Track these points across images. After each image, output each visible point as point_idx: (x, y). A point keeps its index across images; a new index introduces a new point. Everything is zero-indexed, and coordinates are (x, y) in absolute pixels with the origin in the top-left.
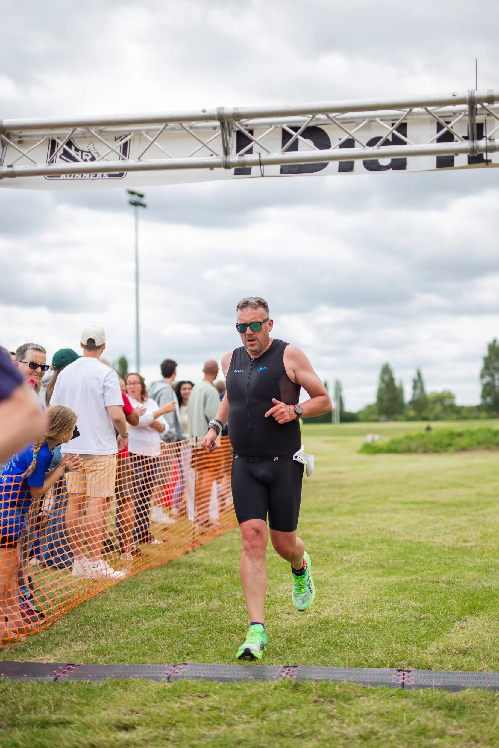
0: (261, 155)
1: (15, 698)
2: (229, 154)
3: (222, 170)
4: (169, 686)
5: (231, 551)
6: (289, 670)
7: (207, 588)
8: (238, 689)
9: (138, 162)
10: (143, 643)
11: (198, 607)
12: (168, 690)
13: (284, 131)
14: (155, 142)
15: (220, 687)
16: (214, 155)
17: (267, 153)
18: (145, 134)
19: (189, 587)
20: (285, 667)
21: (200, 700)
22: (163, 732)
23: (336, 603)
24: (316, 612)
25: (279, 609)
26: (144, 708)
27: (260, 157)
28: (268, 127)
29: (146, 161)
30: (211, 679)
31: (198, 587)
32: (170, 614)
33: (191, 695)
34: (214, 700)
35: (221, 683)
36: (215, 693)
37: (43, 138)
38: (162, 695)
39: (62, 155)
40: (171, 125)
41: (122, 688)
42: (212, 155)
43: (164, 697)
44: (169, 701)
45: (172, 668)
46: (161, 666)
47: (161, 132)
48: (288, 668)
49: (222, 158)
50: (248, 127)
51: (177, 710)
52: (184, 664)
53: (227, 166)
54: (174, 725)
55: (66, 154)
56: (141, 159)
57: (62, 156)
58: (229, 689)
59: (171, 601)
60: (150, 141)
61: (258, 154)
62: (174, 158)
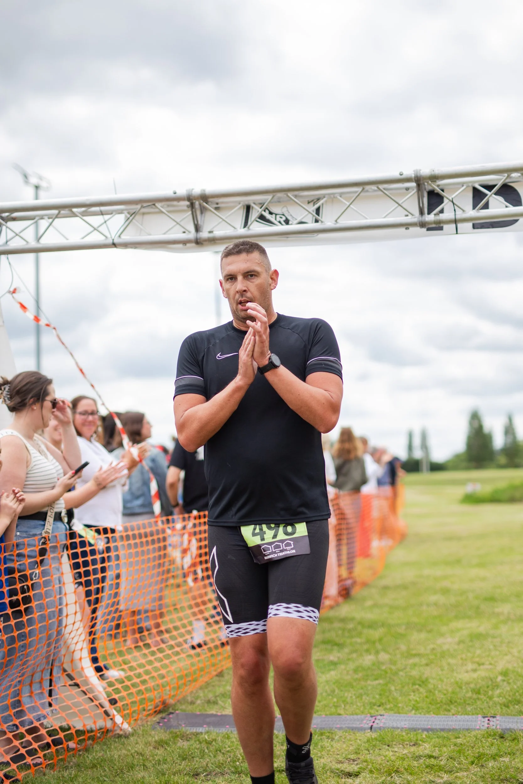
0: (457, 213)
1: (229, 747)
2: (424, 214)
3: (418, 229)
4: (374, 735)
5: (375, 605)
6: (489, 720)
7: (368, 641)
8: (445, 737)
9: (335, 224)
10: (329, 695)
11: (368, 660)
12: (376, 739)
13: (475, 190)
14: (351, 206)
15: (426, 735)
16: (409, 215)
17: (462, 211)
18: (339, 197)
19: (348, 641)
20: (484, 717)
21: (413, 749)
22: (389, 778)
23: (506, 655)
24: (491, 664)
25: (451, 661)
26: (359, 756)
27: (455, 215)
28: (460, 186)
29: (343, 223)
30: (415, 730)
31: (359, 640)
32: (343, 667)
33: (400, 744)
34: (426, 748)
35: (425, 733)
36: (424, 742)
37: (240, 204)
38: (372, 745)
40: (367, 187)
41: (328, 738)
42: (407, 216)
43: (375, 746)
44: (380, 749)
45: (370, 719)
46: (359, 717)
47: (358, 195)
48: (487, 719)
49: (418, 218)
50: (441, 187)
51: (393, 758)
52: (381, 715)
53: (422, 225)
54: (397, 771)
55: (261, 216)
56: (338, 221)
57: (257, 219)
58: (435, 738)
59: (339, 655)
60: (346, 204)
61: (454, 213)
62: (370, 219)
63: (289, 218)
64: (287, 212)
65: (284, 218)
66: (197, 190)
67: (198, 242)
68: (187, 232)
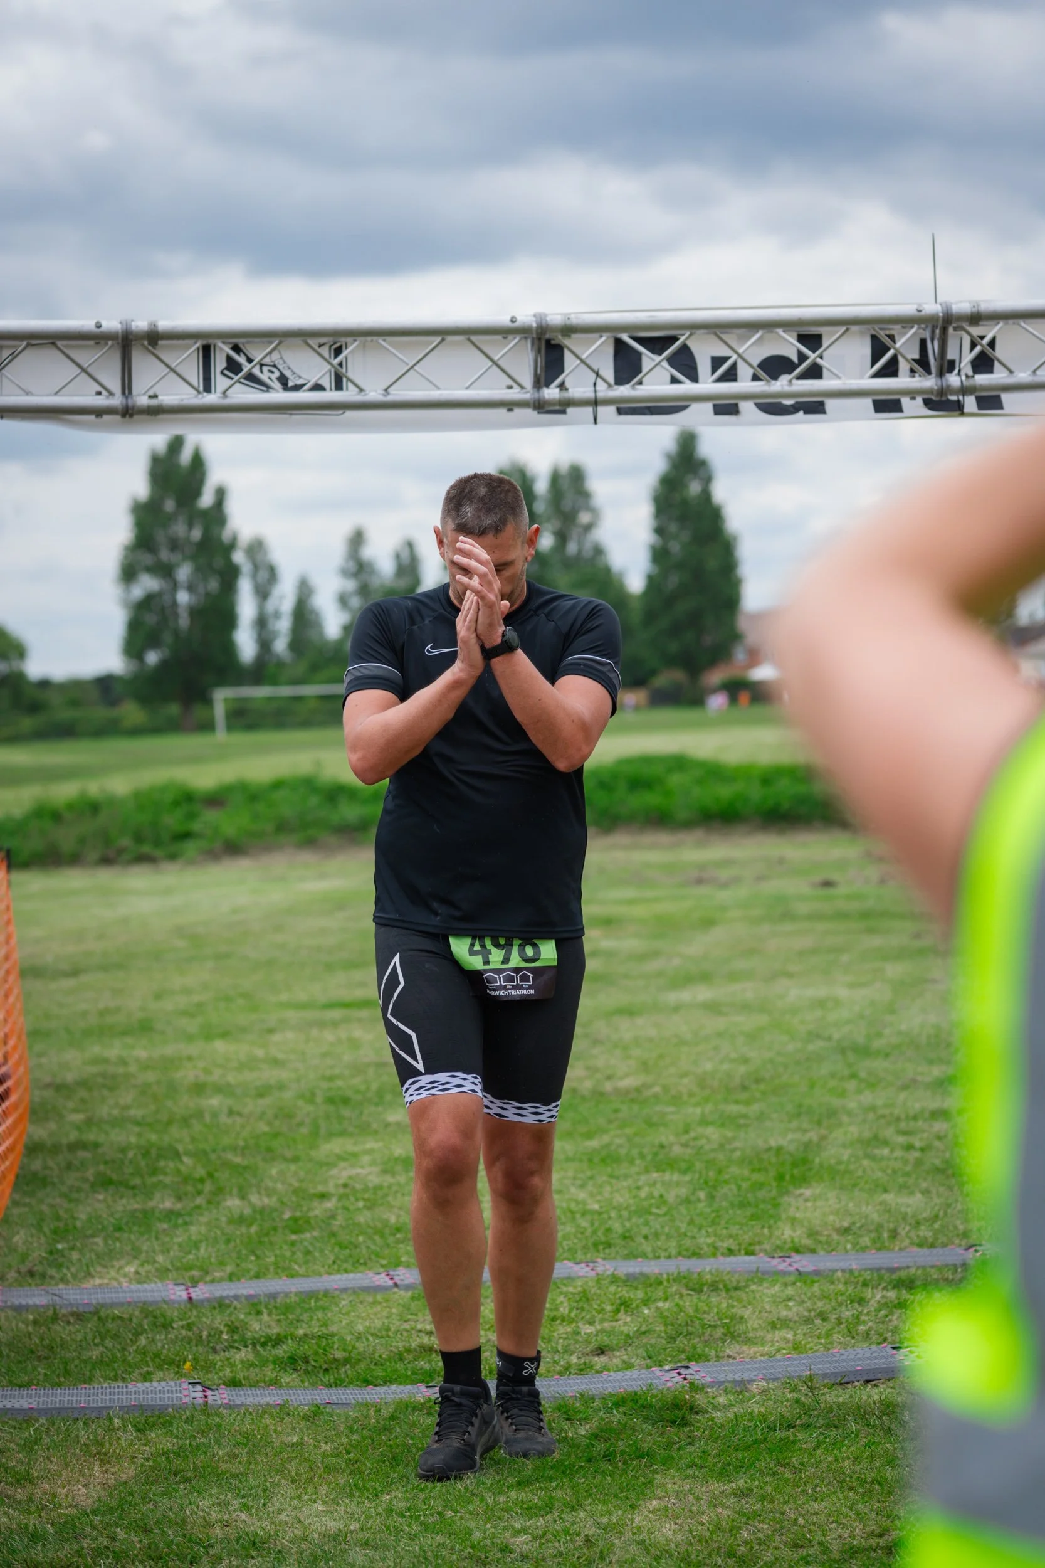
0: (598, 388)
2: (542, 387)
3: (529, 413)
9: (384, 395)
13: (619, 344)
14: (416, 367)
16: (516, 387)
17: (606, 386)
27: (595, 391)
29: (399, 394)
39: (226, 368)
40: (451, 338)
42: (510, 387)
47: (432, 349)
49: (533, 394)
53: (534, 404)
55: (233, 367)
56: (389, 390)
57: (226, 372)
61: (593, 389)
62: (445, 389)
63: (287, 373)
64: (281, 362)
65: (277, 374)
66: (141, 324)
67: (128, 413)
68: (104, 393)
